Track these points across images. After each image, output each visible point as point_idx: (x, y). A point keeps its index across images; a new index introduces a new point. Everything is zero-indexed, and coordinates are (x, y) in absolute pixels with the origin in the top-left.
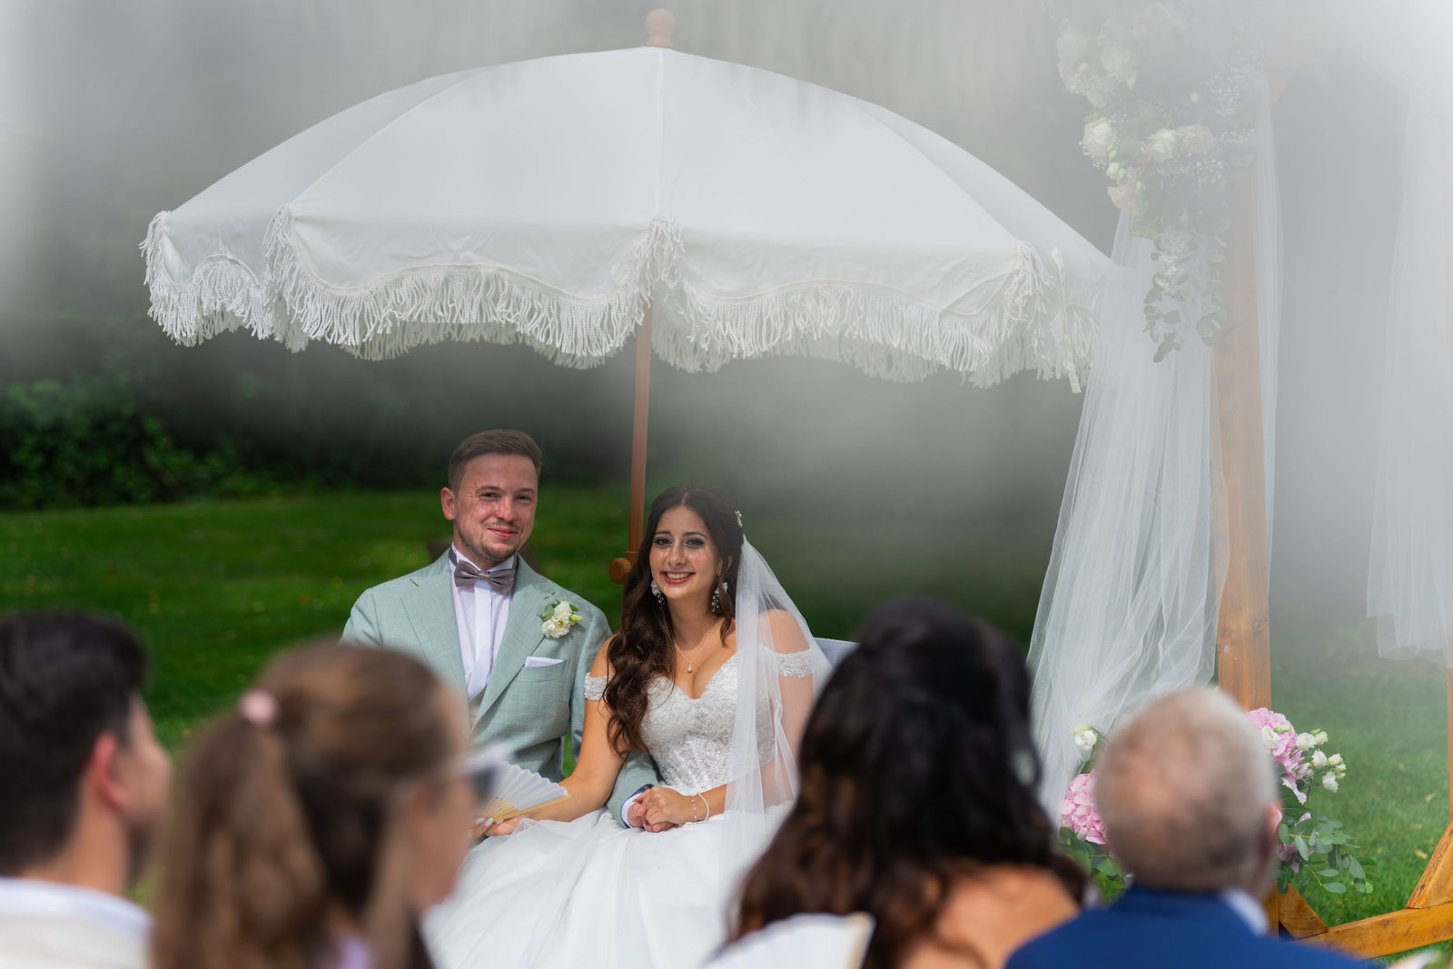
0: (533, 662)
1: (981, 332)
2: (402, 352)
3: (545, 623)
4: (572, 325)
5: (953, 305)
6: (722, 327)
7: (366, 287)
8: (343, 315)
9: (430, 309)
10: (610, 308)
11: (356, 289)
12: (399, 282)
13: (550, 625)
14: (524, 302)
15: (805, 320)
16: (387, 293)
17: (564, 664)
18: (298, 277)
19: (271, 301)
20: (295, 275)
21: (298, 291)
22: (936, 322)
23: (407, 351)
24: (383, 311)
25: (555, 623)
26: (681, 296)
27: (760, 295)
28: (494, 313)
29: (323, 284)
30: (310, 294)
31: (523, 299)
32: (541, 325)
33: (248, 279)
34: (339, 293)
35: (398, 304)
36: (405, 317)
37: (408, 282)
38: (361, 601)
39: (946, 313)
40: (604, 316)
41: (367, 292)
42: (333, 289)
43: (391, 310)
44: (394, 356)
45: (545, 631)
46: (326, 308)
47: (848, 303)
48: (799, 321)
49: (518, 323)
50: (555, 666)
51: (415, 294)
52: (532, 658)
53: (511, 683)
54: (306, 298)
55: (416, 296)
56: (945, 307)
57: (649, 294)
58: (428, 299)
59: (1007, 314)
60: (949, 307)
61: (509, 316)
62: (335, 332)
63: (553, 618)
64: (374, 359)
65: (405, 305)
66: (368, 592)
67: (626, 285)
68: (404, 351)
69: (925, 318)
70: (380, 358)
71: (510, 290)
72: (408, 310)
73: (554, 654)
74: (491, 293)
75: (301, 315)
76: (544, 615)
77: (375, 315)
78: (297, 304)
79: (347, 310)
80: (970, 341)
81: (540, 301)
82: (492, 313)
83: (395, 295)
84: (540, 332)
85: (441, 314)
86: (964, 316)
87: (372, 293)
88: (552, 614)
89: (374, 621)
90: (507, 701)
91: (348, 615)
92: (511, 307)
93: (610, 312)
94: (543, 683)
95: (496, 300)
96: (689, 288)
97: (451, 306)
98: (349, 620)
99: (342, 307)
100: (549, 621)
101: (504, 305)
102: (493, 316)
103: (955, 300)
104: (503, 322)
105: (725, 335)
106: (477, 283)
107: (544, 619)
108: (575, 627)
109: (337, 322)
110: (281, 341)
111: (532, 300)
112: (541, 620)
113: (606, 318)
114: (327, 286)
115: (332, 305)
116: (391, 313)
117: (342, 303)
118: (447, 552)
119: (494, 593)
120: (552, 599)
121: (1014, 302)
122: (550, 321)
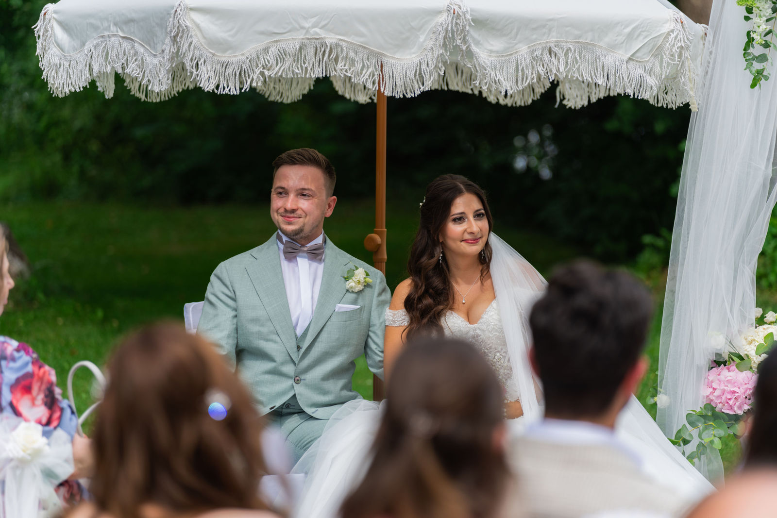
0: (340, 308)
1: (650, 72)
2: (173, 95)
3: (348, 282)
4: (393, 76)
5: (633, 55)
6: (495, 75)
7: (243, 55)
8: (227, 74)
9: (289, 67)
10: (420, 65)
11: (235, 56)
12: (266, 50)
13: (351, 284)
14: (357, 62)
15: (544, 67)
16: (258, 58)
17: (361, 309)
18: (195, 48)
19: (171, 65)
20: (192, 47)
21: (194, 58)
22: (624, 66)
23: (177, 95)
24: (256, 70)
25: (355, 282)
26: (470, 54)
27: (516, 53)
28: (335, 70)
29: (211, 53)
30: (202, 60)
31: (357, 60)
32: (369, 76)
33: (142, 50)
34: (224, 59)
35: (267, 65)
36: (272, 73)
37: (273, 50)
38: (218, 270)
39: (630, 59)
40: (416, 70)
41: (244, 58)
42: (218, 56)
43: (261, 70)
44: (167, 99)
45: (348, 287)
46: (213, 70)
47: (570, 55)
48: (540, 69)
49: (353, 76)
50: (355, 310)
51: (279, 58)
52: (340, 305)
53: (326, 323)
54: (200, 63)
55: (279, 60)
56: (629, 56)
57: (448, 54)
58: (288, 62)
59: (666, 59)
60: (631, 56)
61: (346, 71)
62: (221, 86)
63: (353, 278)
64: (154, 101)
65: (271, 66)
66: (222, 264)
67: (432, 48)
68: (174, 95)
69: (617, 63)
70: (158, 100)
71: (347, 54)
72: (274, 69)
73: (355, 302)
74: (333, 56)
75: (198, 75)
76: (346, 276)
77: (250, 74)
78: (194, 68)
79: (230, 70)
80: (645, 78)
81: (368, 60)
82: (333, 69)
83: (264, 59)
84: (369, 81)
85: (297, 71)
86: (639, 62)
87: (247, 58)
88: (353, 275)
89: (228, 284)
90: (324, 335)
91: (208, 280)
92: (347, 65)
93: (420, 67)
94: (348, 322)
95: (336, 60)
96: (474, 48)
97: (304, 66)
98: (209, 284)
99: (226, 68)
100: (351, 280)
101: (343, 64)
102: (334, 72)
103: (635, 50)
104: (342, 75)
105: (497, 80)
106: (323, 50)
107: (346, 279)
108: (367, 285)
109: (222, 79)
110: (102, 91)
111: (363, 60)
112: (343, 279)
113: (418, 71)
114: (214, 55)
115: (218, 67)
116: (261, 72)
117: (226, 66)
118: (275, 235)
119: (310, 261)
120: (351, 265)
121: (671, 51)
122: (376, 74)
